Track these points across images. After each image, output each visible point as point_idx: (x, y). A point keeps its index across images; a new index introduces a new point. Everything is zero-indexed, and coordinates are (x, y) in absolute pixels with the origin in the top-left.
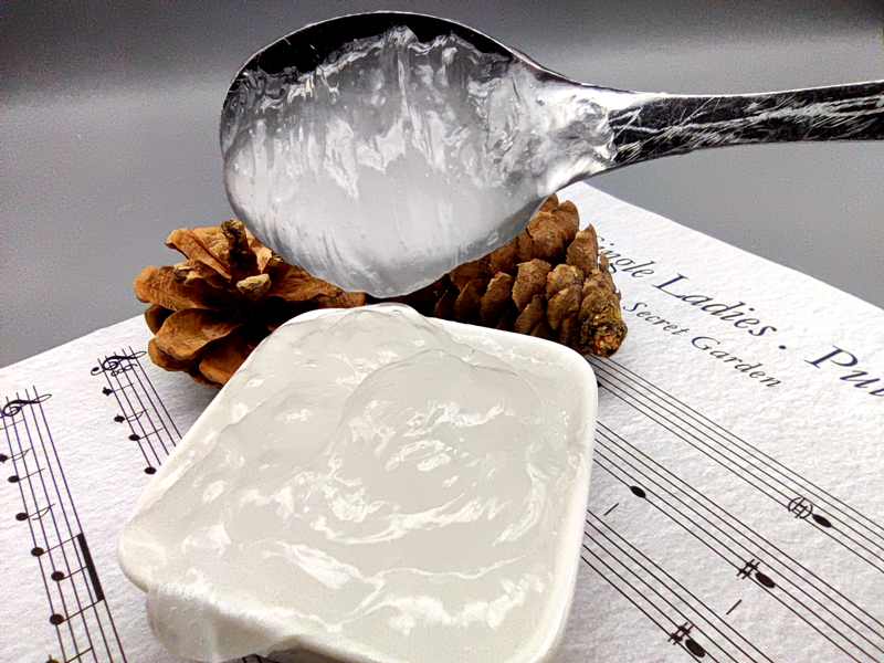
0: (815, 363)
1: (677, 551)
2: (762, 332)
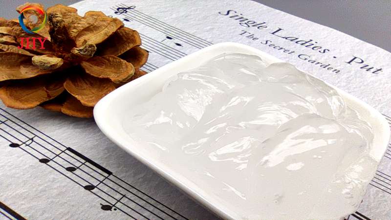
0: (349, 63)
2: (324, 51)
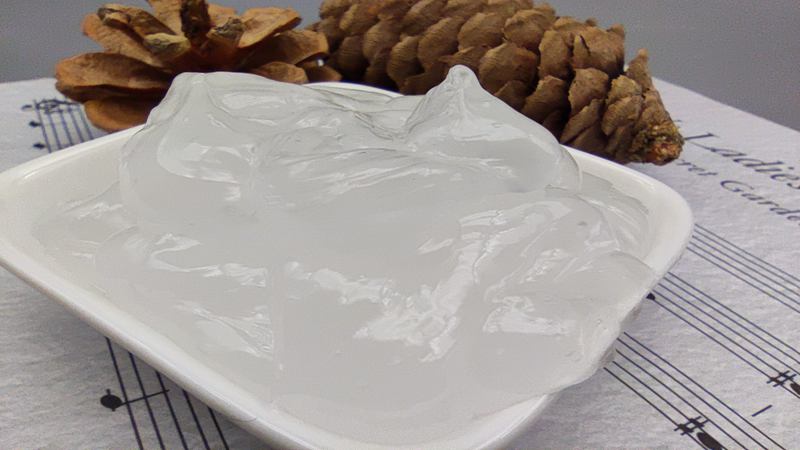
1: (690, 350)
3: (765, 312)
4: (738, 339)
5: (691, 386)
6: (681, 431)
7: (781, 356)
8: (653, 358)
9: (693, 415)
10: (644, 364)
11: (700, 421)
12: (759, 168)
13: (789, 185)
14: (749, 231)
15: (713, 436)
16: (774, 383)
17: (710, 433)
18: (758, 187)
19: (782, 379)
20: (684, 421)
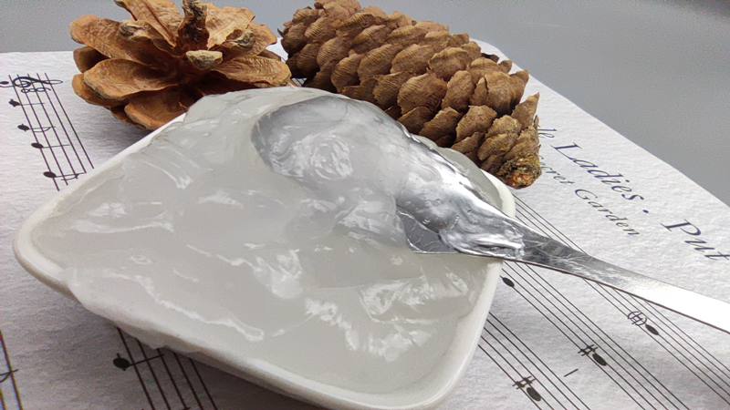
0: (668, 227)
1: (533, 328)
2: (633, 197)
3: (587, 299)
4: (565, 320)
5: (528, 354)
6: (516, 386)
7: (590, 334)
8: (506, 332)
9: (526, 375)
10: (500, 337)
11: (530, 379)
12: (605, 179)
13: (623, 195)
14: (588, 234)
15: (537, 390)
16: (582, 353)
17: (535, 388)
18: (601, 196)
19: (588, 350)
20: (519, 379)
